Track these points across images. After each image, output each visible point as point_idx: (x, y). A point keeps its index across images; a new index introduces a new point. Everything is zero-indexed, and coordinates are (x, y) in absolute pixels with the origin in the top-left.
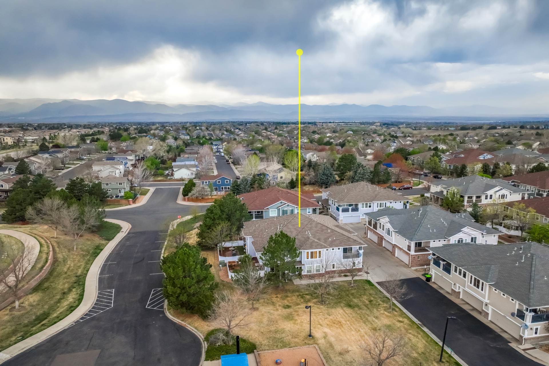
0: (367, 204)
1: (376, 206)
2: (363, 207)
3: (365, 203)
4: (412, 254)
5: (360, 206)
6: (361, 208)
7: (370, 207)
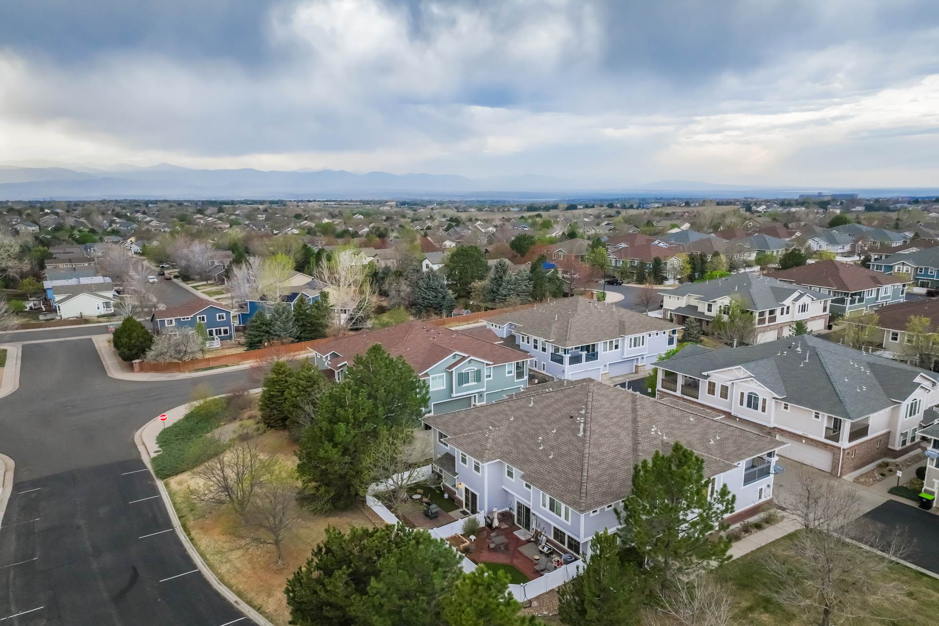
0: (611, 342)
1: (627, 344)
2: (605, 350)
3: (608, 341)
4: (845, 447)
5: (600, 348)
6: (603, 353)
7: (617, 347)
